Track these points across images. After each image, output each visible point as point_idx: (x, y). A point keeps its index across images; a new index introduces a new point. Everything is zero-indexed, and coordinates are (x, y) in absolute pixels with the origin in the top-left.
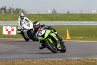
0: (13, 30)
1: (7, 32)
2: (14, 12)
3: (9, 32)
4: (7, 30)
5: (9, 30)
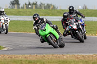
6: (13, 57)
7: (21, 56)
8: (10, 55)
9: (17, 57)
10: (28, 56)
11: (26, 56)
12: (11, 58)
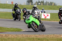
0: (48, 15)
1: (44, 17)
2: (49, 4)
3: (46, 17)
4: (44, 15)
5: (45, 16)
6: (29, 36)
7: (33, 35)
8: (26, 35)
9: (31, 36)
10: (38, 35)
11: (36, 35)
12: (27, 36)
